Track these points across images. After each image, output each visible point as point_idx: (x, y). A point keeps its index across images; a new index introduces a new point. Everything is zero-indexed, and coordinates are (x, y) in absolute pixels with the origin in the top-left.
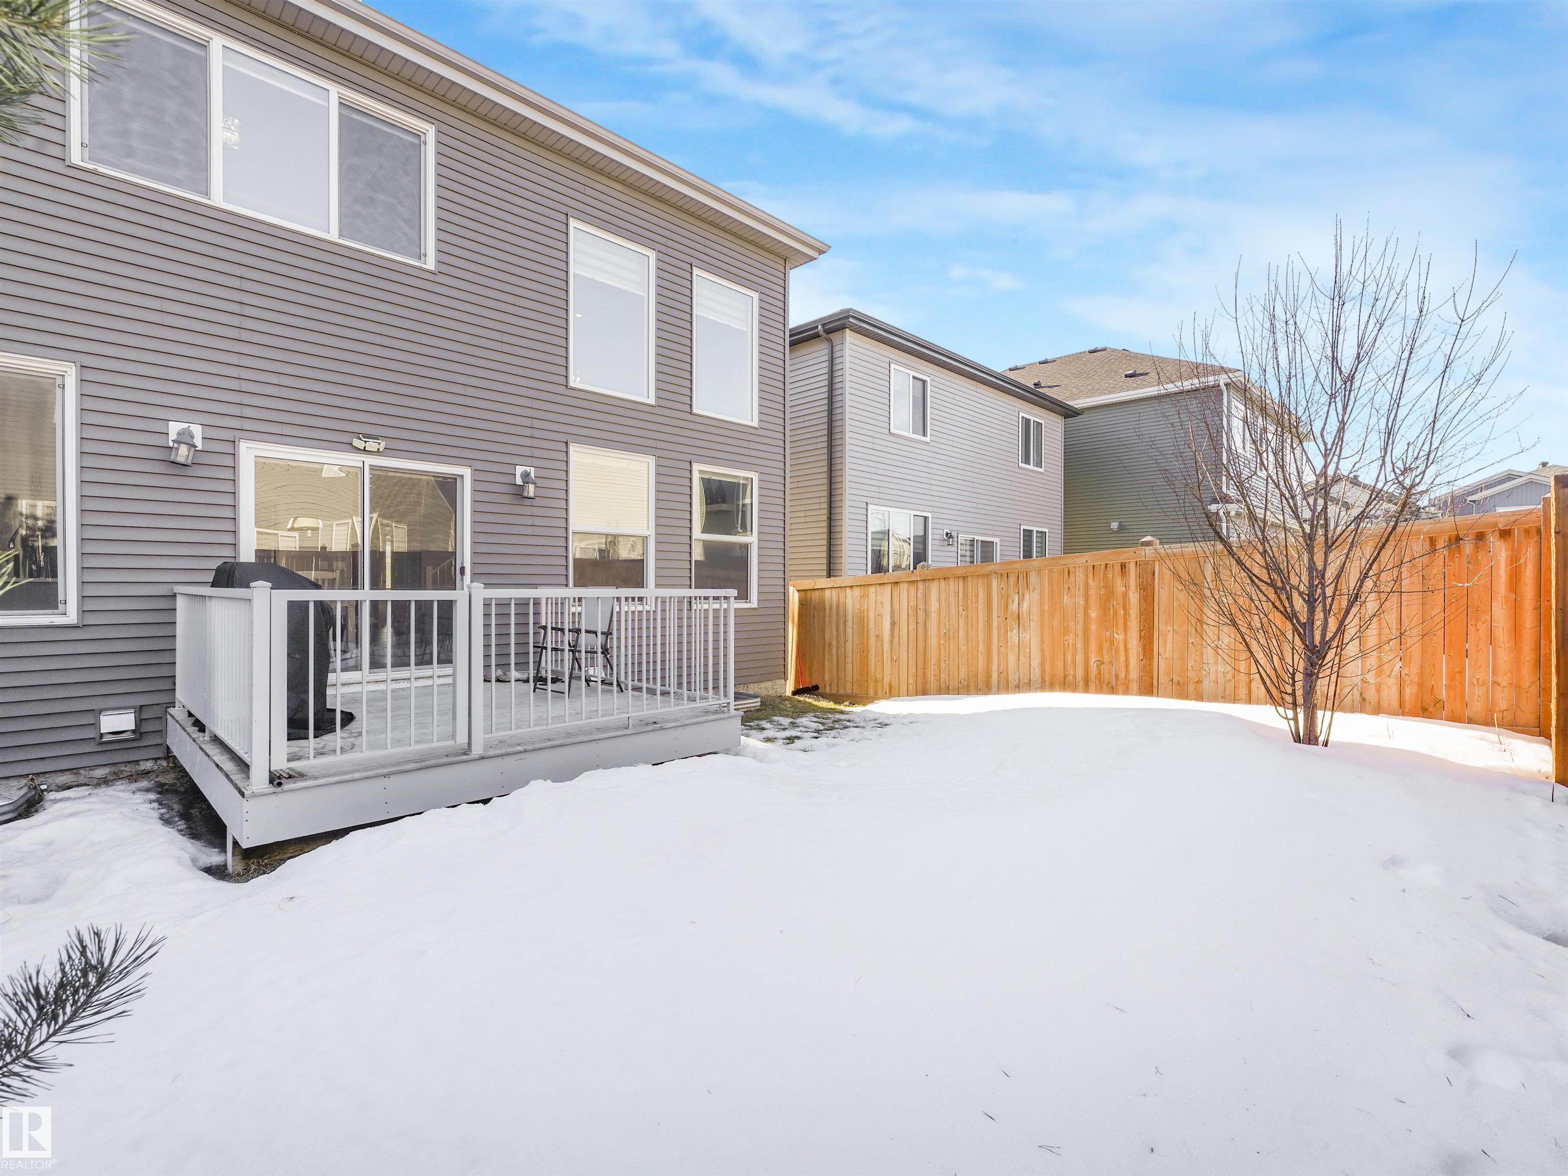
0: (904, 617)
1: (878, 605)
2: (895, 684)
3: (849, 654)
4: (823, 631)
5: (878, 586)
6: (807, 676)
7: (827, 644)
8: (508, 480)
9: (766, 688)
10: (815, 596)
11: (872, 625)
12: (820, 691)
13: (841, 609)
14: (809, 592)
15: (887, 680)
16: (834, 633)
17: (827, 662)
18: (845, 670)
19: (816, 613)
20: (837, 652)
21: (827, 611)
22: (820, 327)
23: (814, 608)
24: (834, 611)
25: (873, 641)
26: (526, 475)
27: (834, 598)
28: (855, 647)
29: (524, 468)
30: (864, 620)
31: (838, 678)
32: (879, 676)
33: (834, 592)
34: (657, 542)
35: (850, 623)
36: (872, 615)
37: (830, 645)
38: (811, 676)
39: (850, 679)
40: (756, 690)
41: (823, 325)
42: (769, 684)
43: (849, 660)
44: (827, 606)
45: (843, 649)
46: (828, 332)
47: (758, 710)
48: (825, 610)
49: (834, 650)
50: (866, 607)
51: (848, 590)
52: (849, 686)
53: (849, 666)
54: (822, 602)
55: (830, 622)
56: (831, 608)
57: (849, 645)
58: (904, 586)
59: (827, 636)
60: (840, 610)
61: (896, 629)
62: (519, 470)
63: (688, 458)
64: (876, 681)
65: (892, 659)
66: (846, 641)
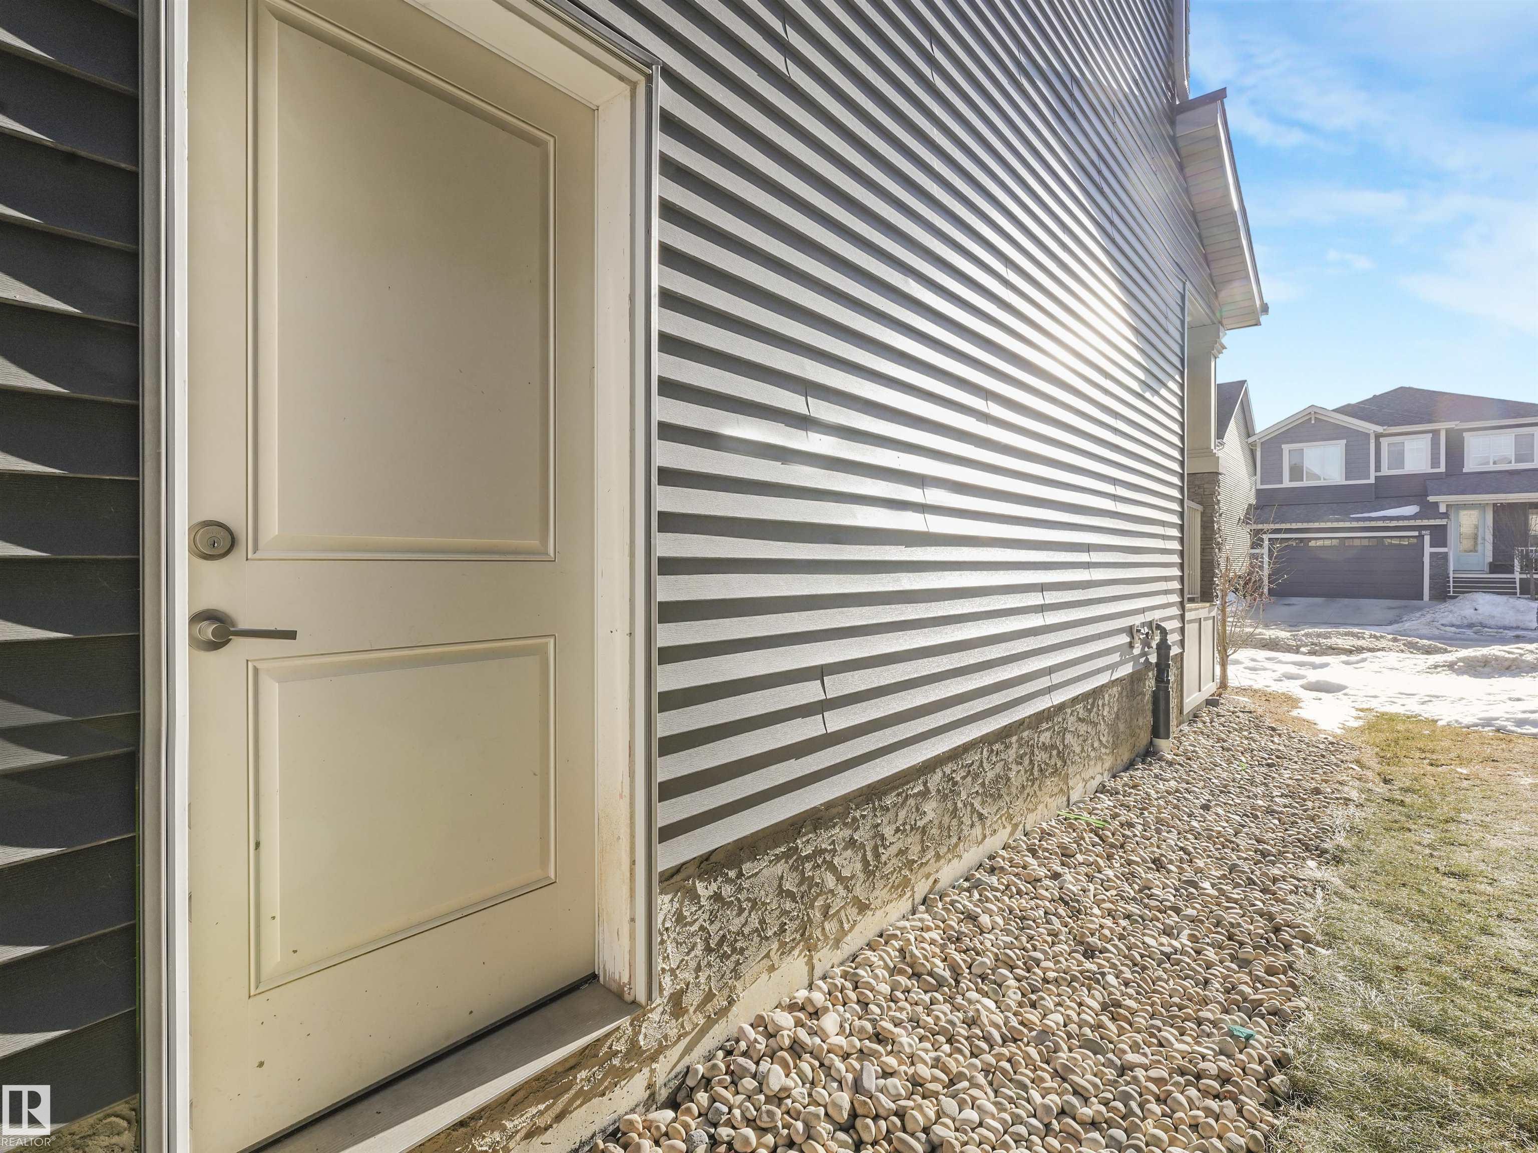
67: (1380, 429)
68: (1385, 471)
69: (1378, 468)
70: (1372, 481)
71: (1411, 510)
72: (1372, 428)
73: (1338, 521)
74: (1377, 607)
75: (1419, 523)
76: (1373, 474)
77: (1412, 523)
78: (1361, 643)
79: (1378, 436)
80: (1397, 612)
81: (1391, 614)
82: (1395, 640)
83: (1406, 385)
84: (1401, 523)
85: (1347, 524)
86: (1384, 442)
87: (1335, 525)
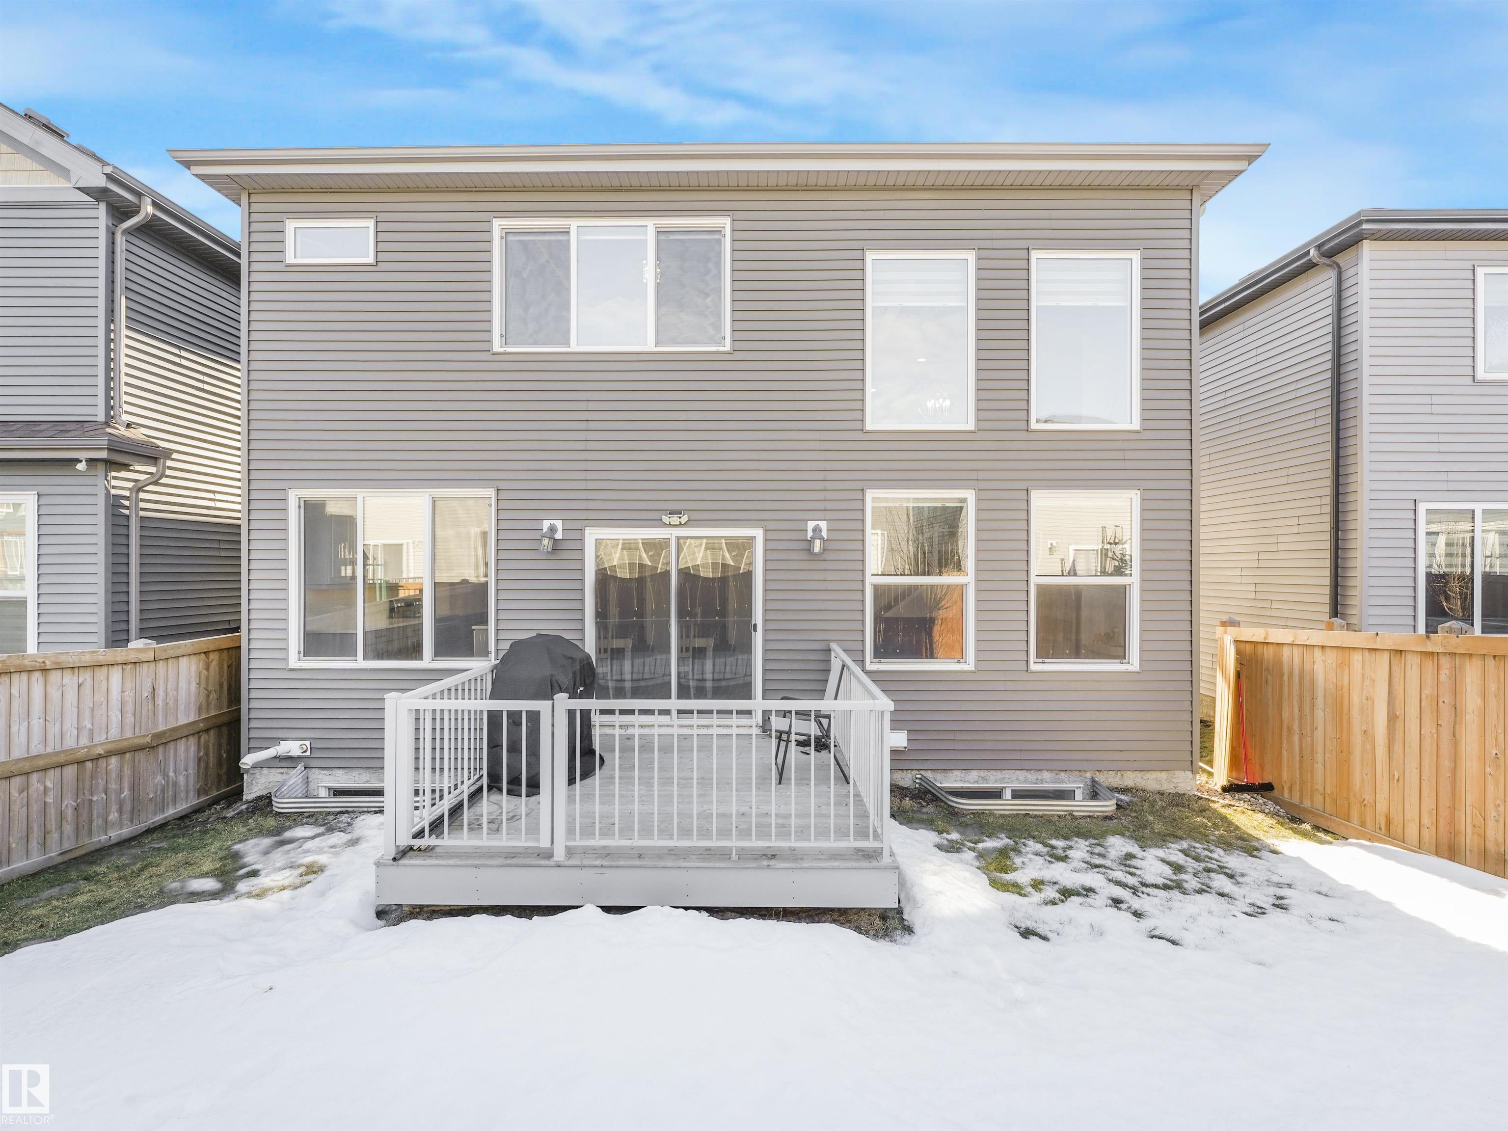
0: (1413, 711)
1: (1367, 683)
2: (1397, 819)
3: (1320, 749)
4: (1280, 707)
5: (1366, 653)
6: (1257, 767)
7: (1285, 726)
8: (799, 536)
9: (1156, 779)
10: (1268, 653)
11: (1355, 713)
12: (1276, 793)
13: (1307, 678)
14: (1260, 647)
15: (1381, 807)
16: (1296, 710)
17: (1285, 753)
18: (1312, 772)
19: (1270, 678)
20: (1301, 741)
21: (1286, 678)
22: (1312, 252)
23: (1267, 669)
24: (1296, 679)
25: (1357, 739)
26: (817, 530)
27: (1296, 660)
28: (1328, 741)
29: (815, 523)
30: (1342, 703)
31: (1303, 783)
32: (1368, 798)
33: (1296, 651)
34: (978, 591)
35: (1320, 702)
36: (1355, 698)
37: (1289, 729)
38: (1262, 768)
39: (1320, 787)
40: (1139, 780)
41: (1319, 247)
42: (1164, 775)
43: (1319, 757)
44: (1286, 670)
45: (1309, 739)
46: (1330, 254)
47: (1106, 818)
48: (1282, 674)
49: (1296, 738)
50: (1346, 682)
51: (1318, 653)
52: (1318, 799)
53: (1319, 767)
54: (1279, 662)
55: (1290, 694)
56: (1291, 675)
57: (1319, 734)
58: (1413, 661)
59: (1286, 714)
60: (1306, 681)
61: (1399, 725)
62: (811, 525)
63: (1024, 485)
64: (1362, 803)
65: (1391, 776)
66: (1314, 729)
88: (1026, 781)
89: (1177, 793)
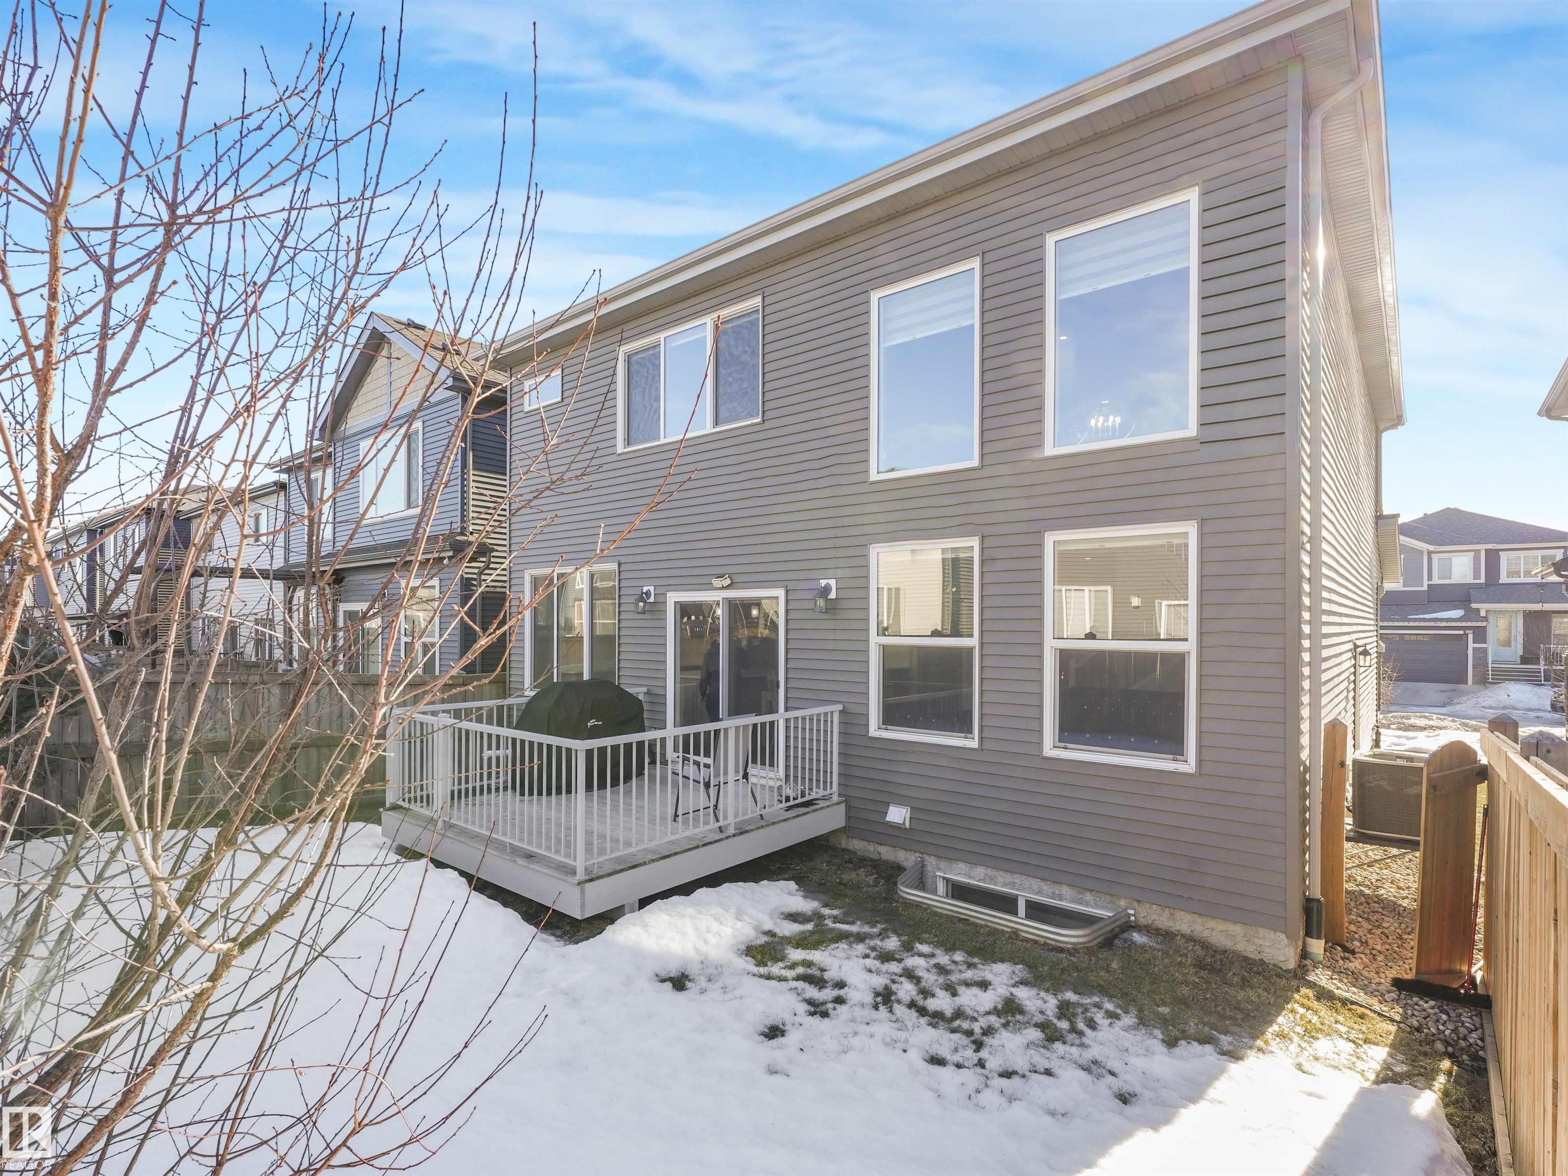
29: (825, 581)
34: (983, 656)
62: (822, 584)
67: (1431, 548)
68: (1436, 581)
69: (1430, 578)
70: (1425, 588)
71: (1458, 613)
72: (1425, 546)
73: (1397, 620)
74: (1431, 690)
75: (1464, 624)
76: (1426, 583)
77: (1459, 624)
78: (1431, 723)
79: (1430, 553)
80: (1448, 695)
81: (1443, 697)
82: (1453, 721)
83: (1452, 506)
84: (1449, 624)
85: (1406, 624)
86: (1435, 557)
87: (1396, 624)
88: (1039, 892)
89: (1261, 960)
